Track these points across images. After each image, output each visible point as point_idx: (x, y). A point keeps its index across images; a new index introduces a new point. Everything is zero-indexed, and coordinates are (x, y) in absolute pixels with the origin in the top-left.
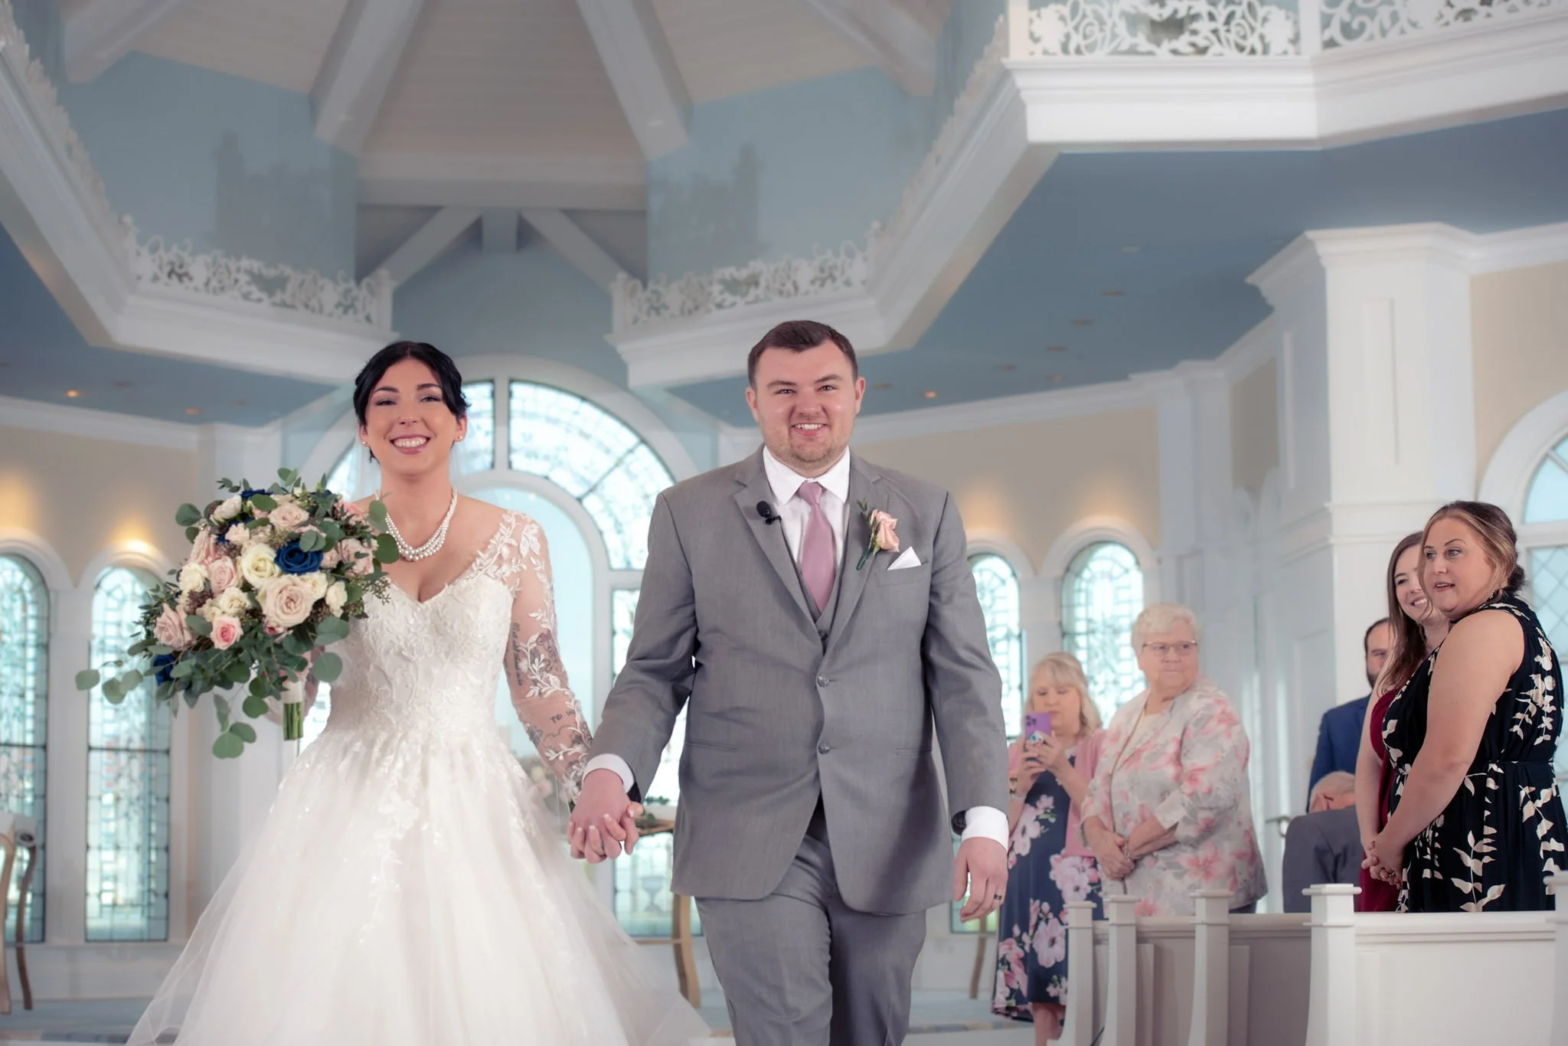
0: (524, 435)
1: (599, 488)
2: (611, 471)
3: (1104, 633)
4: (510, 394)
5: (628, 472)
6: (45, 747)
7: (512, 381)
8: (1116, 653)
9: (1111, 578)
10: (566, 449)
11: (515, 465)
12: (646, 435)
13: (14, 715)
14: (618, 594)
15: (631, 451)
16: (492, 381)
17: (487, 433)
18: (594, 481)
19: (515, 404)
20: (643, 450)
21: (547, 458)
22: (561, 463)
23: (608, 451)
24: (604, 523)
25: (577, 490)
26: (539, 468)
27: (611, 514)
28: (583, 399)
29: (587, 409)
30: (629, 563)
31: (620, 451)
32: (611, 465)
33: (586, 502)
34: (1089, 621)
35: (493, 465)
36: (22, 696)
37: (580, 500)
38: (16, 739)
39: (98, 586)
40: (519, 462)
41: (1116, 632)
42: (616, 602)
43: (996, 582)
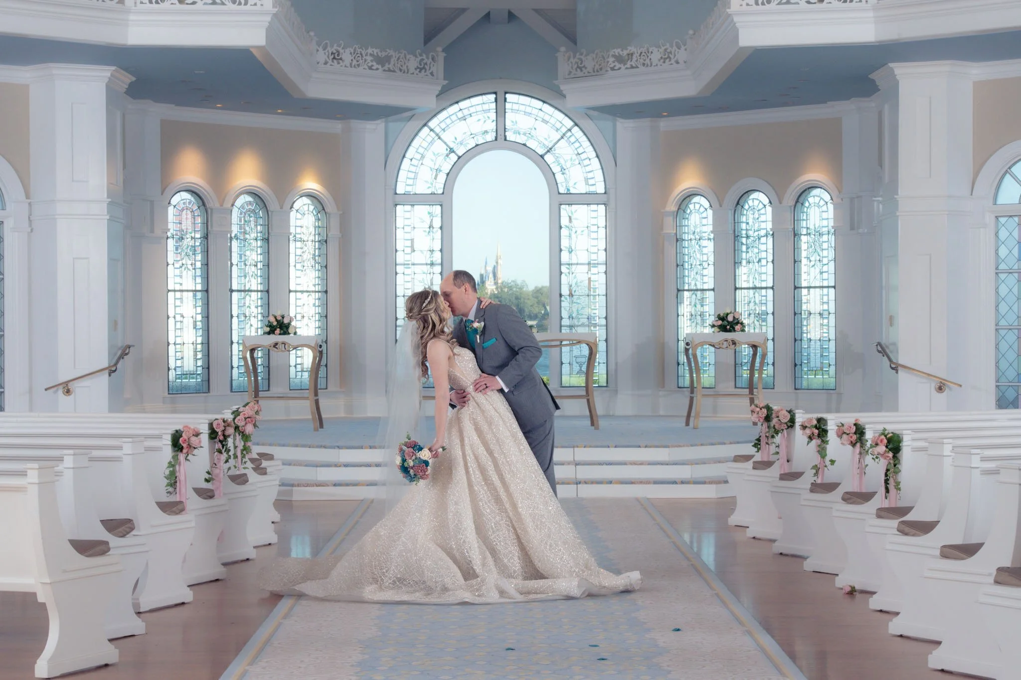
0: (513, 122)
1: (553, 149)
2: (559, 140)
3: (815, 235)
4: (505, 99)
5: (568, 140)
6: (268, 291)
7: (506, 93)
8: (820, 246)
9: (819, 207)
10: (535, 129)
11: (508, 139)
12: (577, 121)
13: (252, 276)
14: (563, 206)
15: (570, 130)
16: (495, 93)
17: (493, 121)
18: (550, 147)
19: (508, 106)
20: (576, 128)
21: (525, 134)
22: (532, 136)
23: (557, 130)
24: (556, 169)
25: (541, 151)
26: (521, 139)
27: (559, 164)
28: (544, 102)
29: (546, 107)
30: (568, 190)
31: (564, 130)
32: (559, 137)
33: (546, 157)
34: (808, 228)
35: (496, 139)
36: (256, 266)
37: (542, 156)
38: (254, 288)
39: (292, 207)
40: (510, 136)
41: (821, 235)
42: (561, 210)
43: (761, 206)
